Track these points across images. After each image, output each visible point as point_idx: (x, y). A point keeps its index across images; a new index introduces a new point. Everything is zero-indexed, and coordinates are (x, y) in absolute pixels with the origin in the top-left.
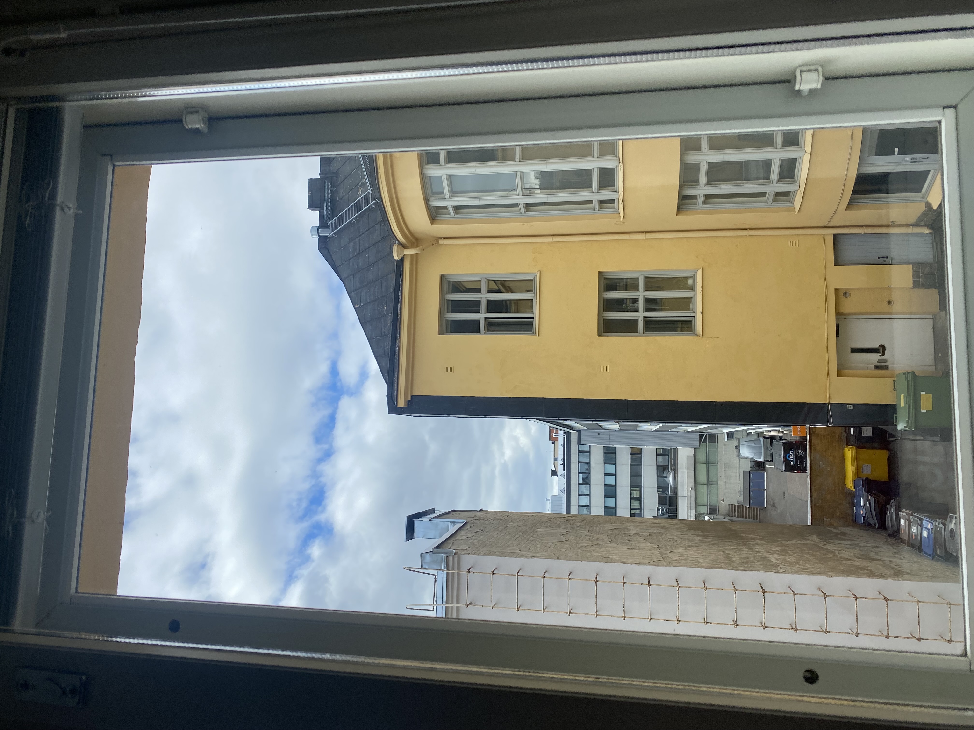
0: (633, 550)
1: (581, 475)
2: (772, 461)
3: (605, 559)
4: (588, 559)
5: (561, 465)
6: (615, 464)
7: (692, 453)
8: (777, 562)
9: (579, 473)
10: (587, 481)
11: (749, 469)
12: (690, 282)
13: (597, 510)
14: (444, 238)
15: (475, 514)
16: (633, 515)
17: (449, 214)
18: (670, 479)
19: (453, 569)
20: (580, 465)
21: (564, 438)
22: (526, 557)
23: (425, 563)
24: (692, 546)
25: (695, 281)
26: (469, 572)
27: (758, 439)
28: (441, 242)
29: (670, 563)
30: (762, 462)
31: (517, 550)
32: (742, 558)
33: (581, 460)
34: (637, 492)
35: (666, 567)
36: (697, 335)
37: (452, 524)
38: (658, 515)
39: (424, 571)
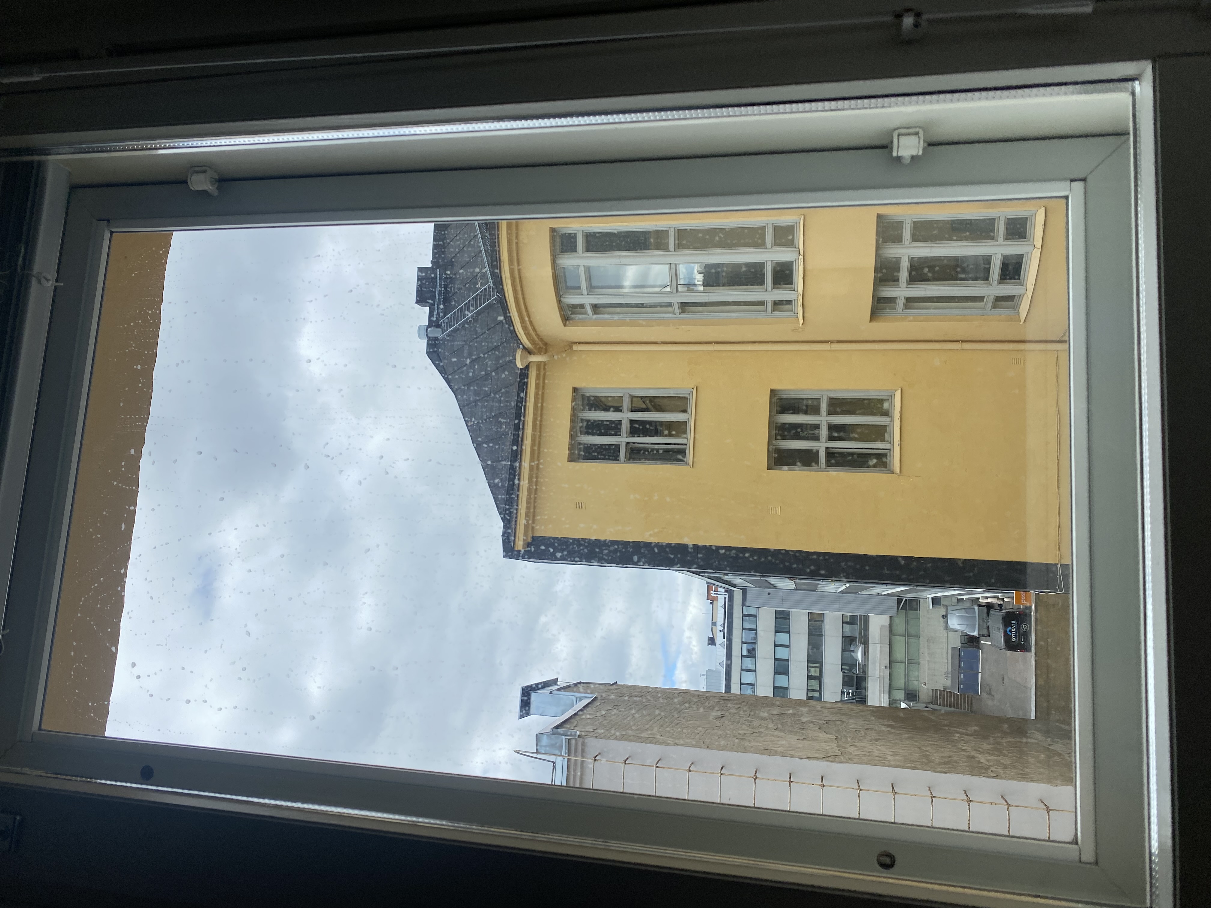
0: (805, 741)
1: (745, 646)
2: (989, 636)
3: (768, 751)
4: (745, 750)
5: (721, 631)
6: (789, 632)
7: (887, 623)
8: (987, 763)
9: (743, 643)
10: (753, 653)
11: (958, 645)
12: (886, 405)
13: (765, 690)
14: (579, 343)
15: (607, 687)
16: (809, 698)
17: (586, 313)
18: (859, 655)
19: (576, 756)
20: (745, 632)
21: (725, 598)
22: (668, 744)
23: (541, 746)
24: (879, 739)
25: (892, 405)
26: (595, 760)
27: (972, 607)
28: (575, 348)
29: (849, 759)
30: (976, 637)
31: (657, 735)
32: (942, 757)
33: (747, 626)
34: (816, 669)
35: (845, 764)
36: (893, 472)
37: (578, 699)
38: (842, 699)
39: (539, 756)
